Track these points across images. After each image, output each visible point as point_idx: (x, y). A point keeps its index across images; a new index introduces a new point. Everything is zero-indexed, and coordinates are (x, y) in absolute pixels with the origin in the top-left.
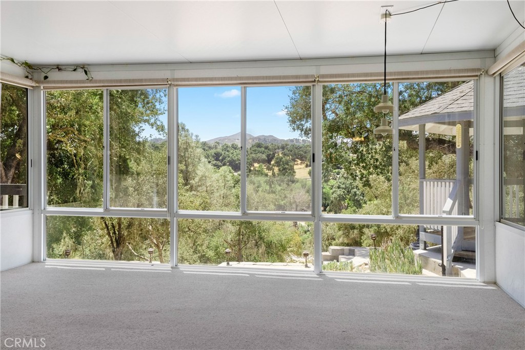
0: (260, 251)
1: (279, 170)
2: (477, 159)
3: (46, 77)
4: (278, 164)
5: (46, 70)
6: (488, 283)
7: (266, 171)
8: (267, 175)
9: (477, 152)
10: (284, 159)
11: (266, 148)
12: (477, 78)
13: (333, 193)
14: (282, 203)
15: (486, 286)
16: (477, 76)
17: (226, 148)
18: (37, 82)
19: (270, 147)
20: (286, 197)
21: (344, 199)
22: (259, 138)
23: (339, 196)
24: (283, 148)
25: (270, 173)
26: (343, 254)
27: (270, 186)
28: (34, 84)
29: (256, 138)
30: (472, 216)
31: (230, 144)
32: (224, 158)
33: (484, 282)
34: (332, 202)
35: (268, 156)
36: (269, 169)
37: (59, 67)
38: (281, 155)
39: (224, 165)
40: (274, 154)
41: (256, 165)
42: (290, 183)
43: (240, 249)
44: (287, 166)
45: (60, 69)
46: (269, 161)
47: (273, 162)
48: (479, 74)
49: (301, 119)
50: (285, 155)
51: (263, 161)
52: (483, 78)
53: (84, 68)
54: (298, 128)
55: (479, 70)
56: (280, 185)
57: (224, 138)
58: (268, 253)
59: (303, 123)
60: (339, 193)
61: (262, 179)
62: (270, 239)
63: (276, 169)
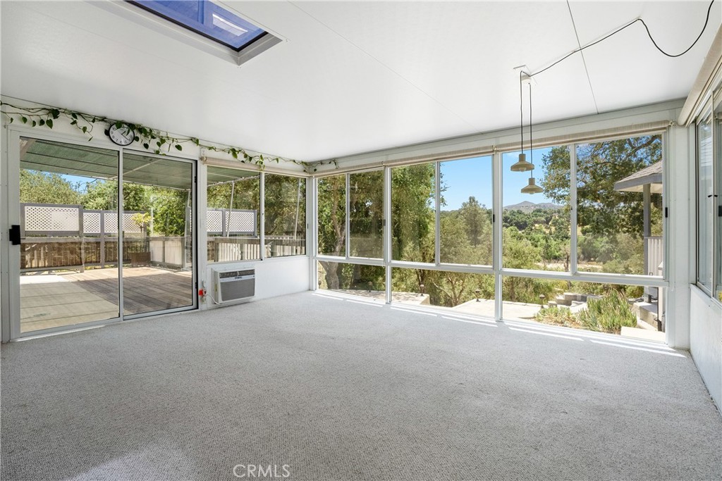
0: (529, 290)
1: (556, 229)
2: (666, 216)
3: (315, 170)
4: (554, 224)
5: (314, 165)
6: (678, 349)
7: (544, 230)
8: (545, 233)
9: (666, 209)
10: (559, 221)
11: (545, 212)
12: (665, 130)
13: (602, 247)
14: (557, 254)
15: (675, 352)
16: (665, 128)
17: (513, 213)
18: (310, 173)
19: (548, 212)
20: (560, 250)
21: (612, 252)
22: (539, 205)
23: (608, 249)
24: (559, 212)
25: (547, 232)
26: (576, 300)
27: (547, 241)
28: (308, 175)
29: (537, 205)
30: (662, 277)
31: (516, 211)
32: (511, 221)
33: (674, 348)
34: (601, 254)
35: (546, 218)
36: (547, 228)
37: (321, 163)
38: (557, 218)
39: (511, 225)
40: (551, 217)
41: (536, 225)
42: (564, 239)
43: (513, 288)
44: (562, 226)
45: (322, 163)
46: (547, 222)
47: (550, 223)
48: (666, 126)
49: (553, 189)
50: (560, 217)
51: (543, 222)
52: (672, 130)
53: (334, 161)
54: (551, 196)
55: (666, 122)
56: (555, 240)
57: (512, 206)
58: (536, 292)
59: (556, 191)
60: (607, 247)
61: (540, 236)
62: (538, 282)
63: (553, 229)
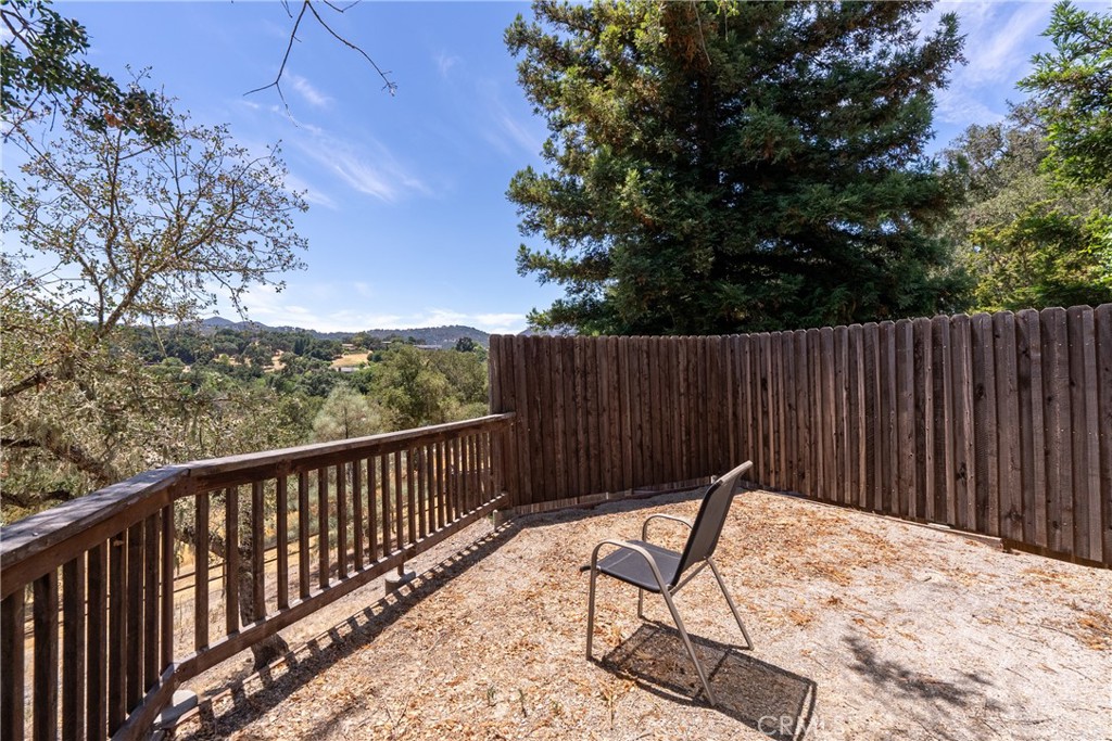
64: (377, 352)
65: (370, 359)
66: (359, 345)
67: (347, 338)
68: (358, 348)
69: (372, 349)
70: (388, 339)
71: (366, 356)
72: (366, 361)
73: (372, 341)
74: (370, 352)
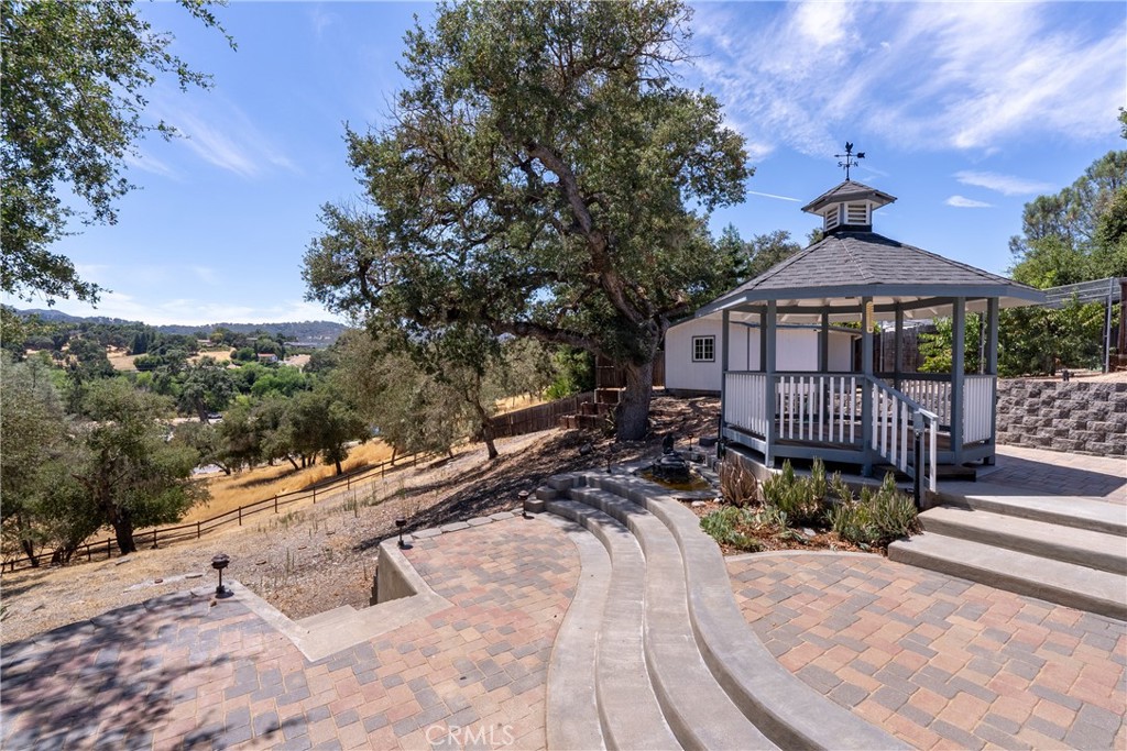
1: (79, 359)
4: (77, 351)
40: (67, 337)
44: (93, 354)
47: (66, 348)
63: (74, 358)
64: (242, 350)
65: (234, 356)
66: (218, 342)
67: (201, 333)
68: (217, 344)
69: (235, 346)
70: (251, 335)
71: (229, 353)
72: (229, 359)
73: (236, 337)
74: (233, 349)
